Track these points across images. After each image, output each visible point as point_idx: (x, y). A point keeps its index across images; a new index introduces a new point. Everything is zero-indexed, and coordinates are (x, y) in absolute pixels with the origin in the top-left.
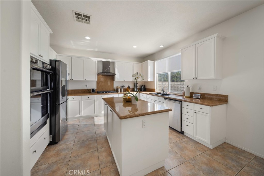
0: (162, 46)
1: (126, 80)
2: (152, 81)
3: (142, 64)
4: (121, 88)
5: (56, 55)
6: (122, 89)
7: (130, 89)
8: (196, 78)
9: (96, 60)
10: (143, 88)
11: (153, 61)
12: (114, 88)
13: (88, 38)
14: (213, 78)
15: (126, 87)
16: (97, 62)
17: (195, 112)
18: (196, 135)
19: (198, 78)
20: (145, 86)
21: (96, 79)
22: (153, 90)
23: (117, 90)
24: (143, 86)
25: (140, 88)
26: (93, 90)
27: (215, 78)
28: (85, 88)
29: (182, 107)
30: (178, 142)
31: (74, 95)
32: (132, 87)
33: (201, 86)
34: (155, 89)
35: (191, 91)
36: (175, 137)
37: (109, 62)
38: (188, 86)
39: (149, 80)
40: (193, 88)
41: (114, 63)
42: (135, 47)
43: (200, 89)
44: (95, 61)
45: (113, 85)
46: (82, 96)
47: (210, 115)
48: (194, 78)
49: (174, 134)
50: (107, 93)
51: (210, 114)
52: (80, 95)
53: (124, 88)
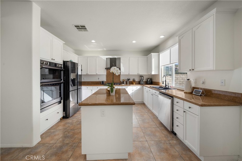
0: (162, 37)
1: (130, 74)
2: (157, 73)
3: (147, 58)
4: (126, 81)
5: (78, 57)
6: (128, 82)
7: (134, 82)
8: (193, 70)
9: (104, 57)
10: (149, 81)
11: (157, 54)
12: (121, 81)
13: (93, 41)
14: (213, 69)
15: (131, 80)
16: (105, 59)
17: (184, 112)
18: (186, 140)
19: (195, 70)
20: (151, 79)
21: (104, 73)
22: (157, 84)
23: (123, 83)
24: (149, 79)
25: (146, 81)
26: (103, 82)
27: (215, 69)
28: (98, 81)
29: (173, 104)
30: (162, 141)
31: (88, 86)
32: (137, 80)
33: (205, 79)
34: (159, 83)
35: (193, 85)
36: (163, 136)
37: (115, 59)
38: (188, 80)
39: (153, 73)
40: (196, 82)
41: (120, 59)
42: (134, 42)
43: (203, 83)
44: (104, 59)
45: (120, 78)
46: (93, 86)
47: (199, 117)
48: (190, 70)
49: (164, 133)
50: (115, 85)
51: (199, 115)
52: (92, 86)
53: (130, 81)
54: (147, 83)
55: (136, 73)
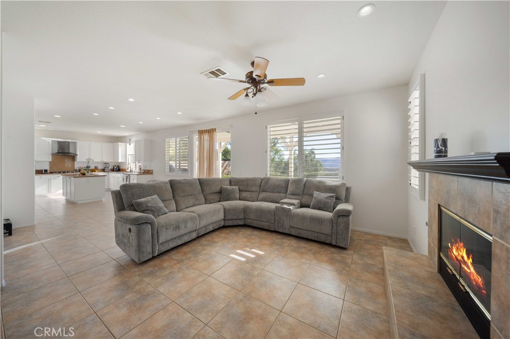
2: (124, 161)
7: (97, 169)
9: (50, 140)
10: (116, 168)
11: (124, 144)
12: (75, 169)
15: (92, 167)
16: (51, 142)
20: (118, 166)
22: (124, 170)
24: (115, 166)
25: (113, 168)
26: (46, 170)
32: (100, 167)
37: (68, 142)
39: (120, 161)
41: (75, 143)
45: (74, 165)
53: (90, 168)
54: (113, 170)
55: (99, 160)
